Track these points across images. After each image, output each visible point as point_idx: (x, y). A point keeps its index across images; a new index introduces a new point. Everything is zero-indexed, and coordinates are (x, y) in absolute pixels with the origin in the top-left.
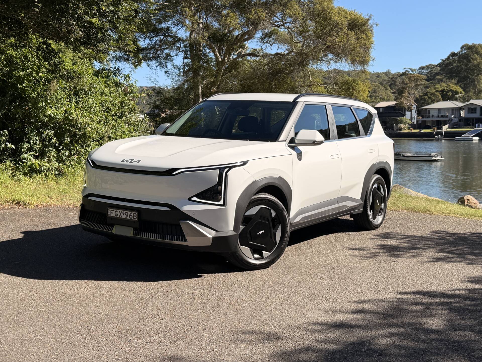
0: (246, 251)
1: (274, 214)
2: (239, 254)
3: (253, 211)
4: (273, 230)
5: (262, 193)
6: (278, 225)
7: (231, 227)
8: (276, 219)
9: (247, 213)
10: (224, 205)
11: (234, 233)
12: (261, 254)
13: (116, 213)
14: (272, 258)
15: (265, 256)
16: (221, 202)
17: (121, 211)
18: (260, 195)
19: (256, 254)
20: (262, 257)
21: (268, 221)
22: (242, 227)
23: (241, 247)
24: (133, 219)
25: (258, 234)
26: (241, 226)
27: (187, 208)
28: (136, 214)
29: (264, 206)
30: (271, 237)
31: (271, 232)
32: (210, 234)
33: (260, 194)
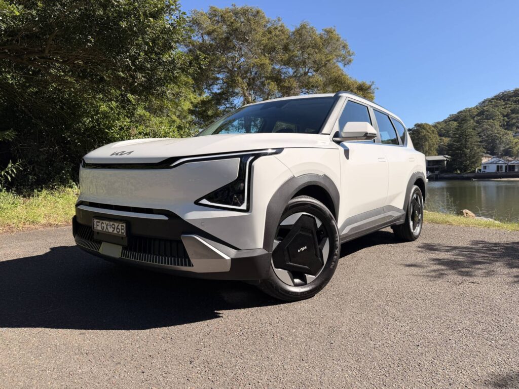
0: (282, 276)
1: (319, 224)
2: (273, 280)
3: (292, 220)
4: (319, 245)
5: (303, 196)
6: (325, 238)
7: (260, 243)
8: (322, 231)
9: (284, 223)
10: (247, 210)
11: (265, 252)
12: (304, 279)
13: (103, 225)
14: (318, 283)
15: (308, 281)
16: (244, 207)
17: (107, 222)
18: (300, 198)
19: (297, 278)
20: (304, 283)
21: (312, 233)
22: (276, 243)
23: (276, 270)
24: (120, 233)
25: (299, 251)
26: (275, 241)
27: (193, 216)
28: (123, 226)
29: (305, 213)
30: (316, 255)
31: (316, 248)
32: (227, 254)
33: (300, 196)
